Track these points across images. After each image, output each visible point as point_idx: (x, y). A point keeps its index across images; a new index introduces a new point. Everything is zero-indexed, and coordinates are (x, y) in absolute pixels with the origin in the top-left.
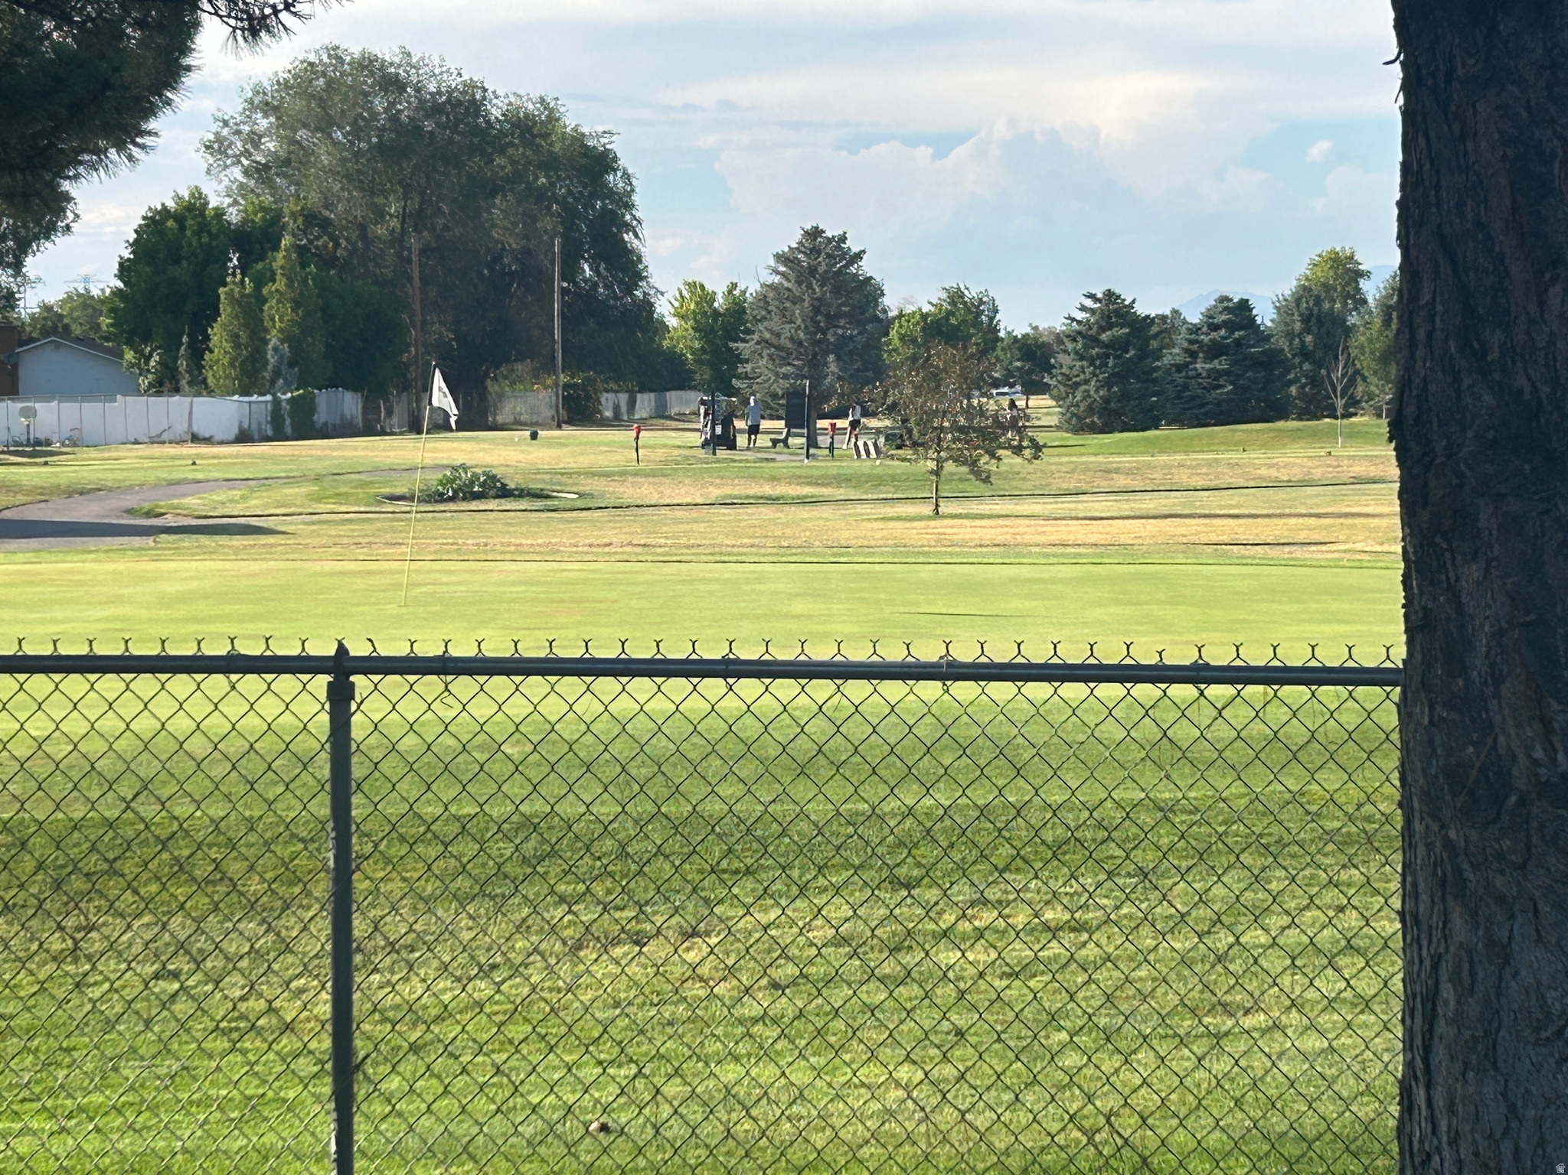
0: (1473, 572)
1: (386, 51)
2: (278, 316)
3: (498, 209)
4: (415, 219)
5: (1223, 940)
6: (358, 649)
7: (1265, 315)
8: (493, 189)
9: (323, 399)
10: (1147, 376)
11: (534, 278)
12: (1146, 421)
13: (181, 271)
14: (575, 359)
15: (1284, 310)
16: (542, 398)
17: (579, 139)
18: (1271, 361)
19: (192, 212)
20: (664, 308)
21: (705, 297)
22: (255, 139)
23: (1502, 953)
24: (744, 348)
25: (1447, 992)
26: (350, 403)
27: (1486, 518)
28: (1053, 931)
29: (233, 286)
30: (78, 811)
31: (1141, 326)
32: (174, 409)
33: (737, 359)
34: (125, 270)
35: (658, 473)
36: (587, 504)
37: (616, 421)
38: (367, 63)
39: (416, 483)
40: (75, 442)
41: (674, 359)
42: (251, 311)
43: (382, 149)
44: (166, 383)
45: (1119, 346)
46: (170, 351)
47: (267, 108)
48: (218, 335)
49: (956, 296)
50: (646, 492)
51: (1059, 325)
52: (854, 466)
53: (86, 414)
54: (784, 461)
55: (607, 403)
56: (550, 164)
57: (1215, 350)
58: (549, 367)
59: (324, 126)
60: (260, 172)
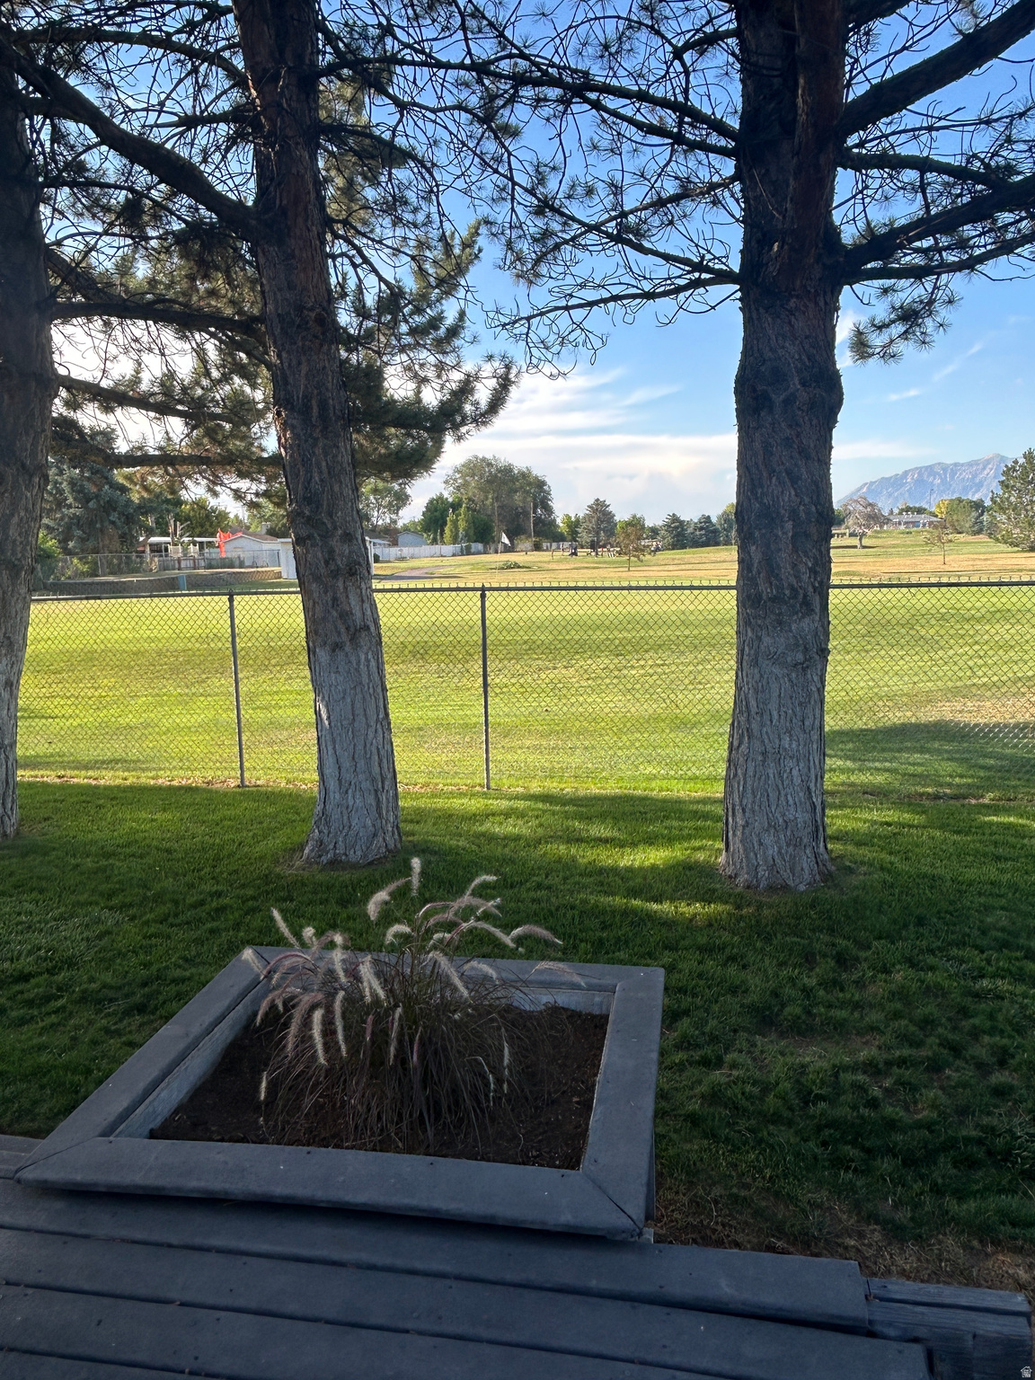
0: (754, 548)
1: (489, 456)
2: (462, 525)
3: (518, 497)
4: (497, 499)
5: (700, 667)
6: (487, 585)
7: (714, 520)
8: (516, 491)
9: (473, 545)
10: (683, 535)
11: (526, 514)
12: (683, 547)
13: (437, 514)
14: (537, 534)
15: (719, 518)
16: (528, 544)
17: (536, 477)
18: (715, 532)
19: (440, 498)
20: (559, 521)
21: (568, 517)
22: (455, 480)
23: (759, 639)
24: (579, 530)
25: (747, 649)
26: (480, 546)
27: (757, 534)
28: (659, 666)
29: (451, 517)
30: (418, 639)
31: (682, 523)
32: (436, 548)
33: (577, 533)
34: (424, 514)
35: (558, 561)
36: (540, 570)
37: (547, 550)
38: (484, 460)
39: (498, 565)
40: (412, 558)
41: (562, 534)
42: (455, 523)
43: (488, 481)
44: (434, 542)
45: (676, 528)
46: (435, 533)
47: (459, 472)
48: (447, 530)
49: (634, 517)
50: (554, 566)
51: (661, 523)
52: (607, 559)
53: (416, 550)
54: (589, 559)
55: (545, 545)
56: (530, 484)
57: (701, 529)
58: (530, 536)
59: (473, 476)
60: (458, 488)
